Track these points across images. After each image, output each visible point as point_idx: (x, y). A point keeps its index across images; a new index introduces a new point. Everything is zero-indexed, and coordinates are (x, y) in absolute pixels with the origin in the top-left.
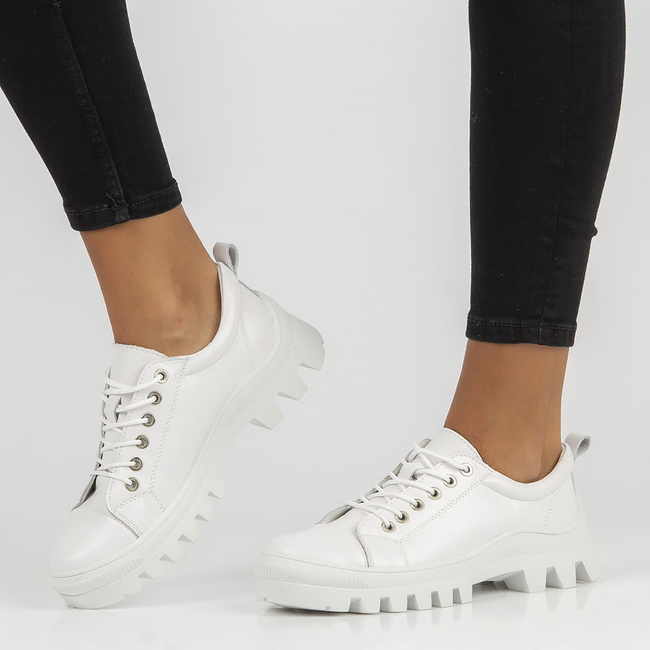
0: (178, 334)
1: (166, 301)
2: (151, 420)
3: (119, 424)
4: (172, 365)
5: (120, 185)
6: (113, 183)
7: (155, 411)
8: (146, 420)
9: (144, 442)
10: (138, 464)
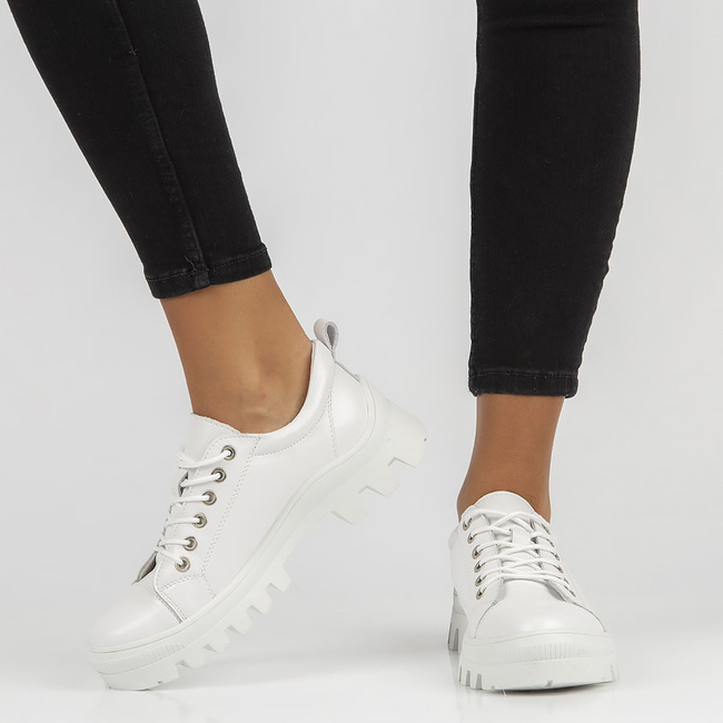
0: (261, 410)
1: (250, 374)
2: (211, 499)
3: (182, 499)
4: (242, 442)
5: (198, 247)
6: (192, 245)
7: (217, 489)
8: (207, 498)
9: (202, 521)
10: (191, 544)
